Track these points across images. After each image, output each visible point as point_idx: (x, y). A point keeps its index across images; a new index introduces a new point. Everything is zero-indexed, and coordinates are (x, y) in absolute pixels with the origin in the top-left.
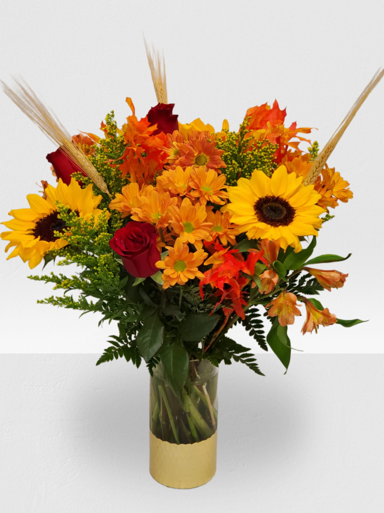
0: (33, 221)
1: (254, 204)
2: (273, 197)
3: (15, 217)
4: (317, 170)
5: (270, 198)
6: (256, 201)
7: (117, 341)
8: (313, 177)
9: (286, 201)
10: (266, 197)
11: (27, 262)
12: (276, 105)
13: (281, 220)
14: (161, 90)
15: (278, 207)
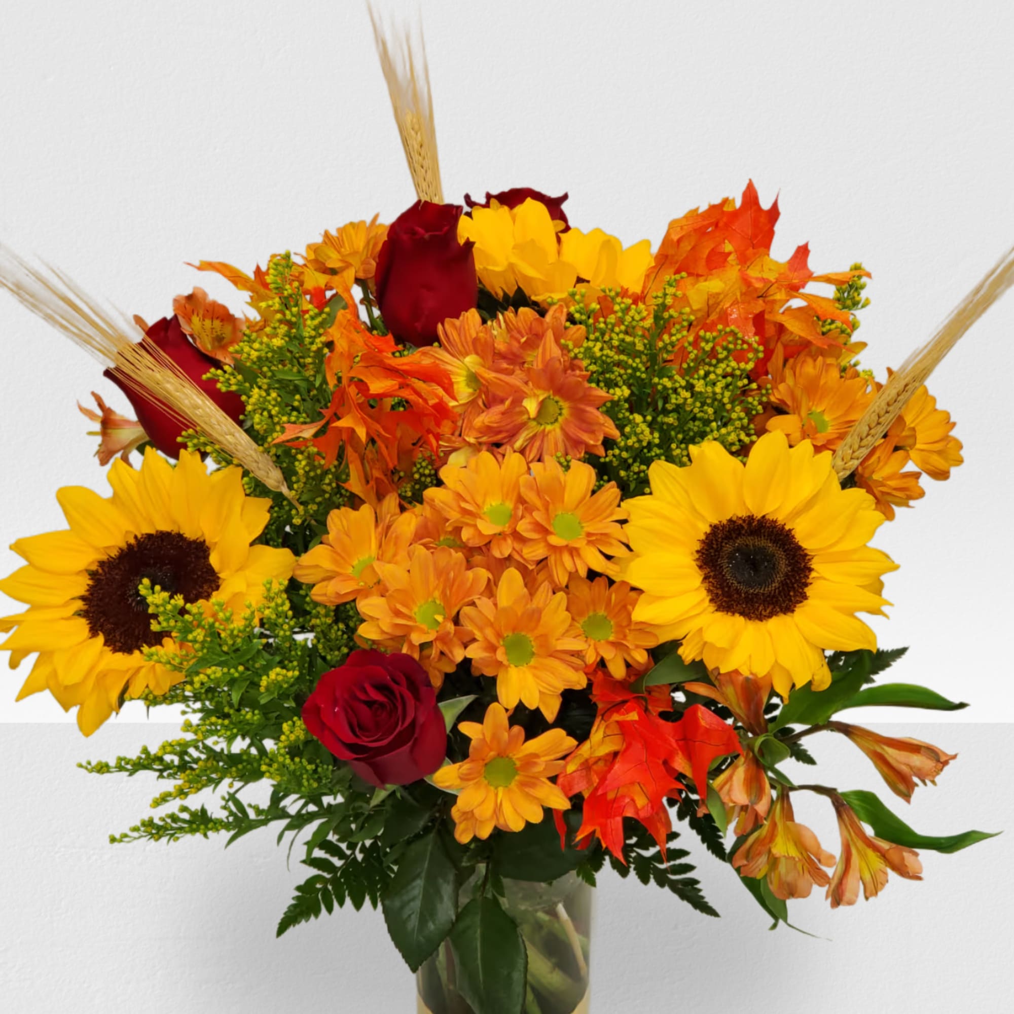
0: (79, 573)
1: (698, 546)
2: (751, 518)
3: (31, 564)
4: (873, 432)
5: (741, 522)
6: (703, 537)
7: (327, 856)
8: (860, 447)
9: (787, 528)
10: (730, 521)
11: (74, 710)
12: (751, 195)
13: (774, 596)
14: (421, 146)
15: (762, 550)
